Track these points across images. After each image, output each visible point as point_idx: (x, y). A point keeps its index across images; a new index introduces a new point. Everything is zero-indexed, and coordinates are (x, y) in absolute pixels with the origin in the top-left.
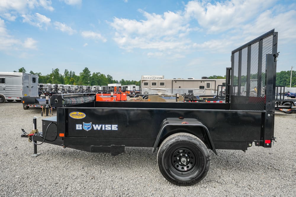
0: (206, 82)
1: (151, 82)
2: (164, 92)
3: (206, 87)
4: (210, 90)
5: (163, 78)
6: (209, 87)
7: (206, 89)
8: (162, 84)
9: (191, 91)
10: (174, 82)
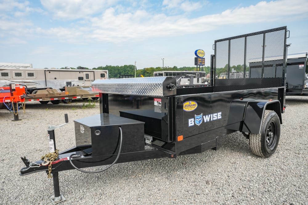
0: (85, 73)
1: (13, 71)
2: (35, 85)
3: (85, 78)
4: (90, 81)
5: (31, 66)
6: (89, 78)
7: (85, 81)
8: (31, 75)
9: (69, 83)
10: (47, 73)
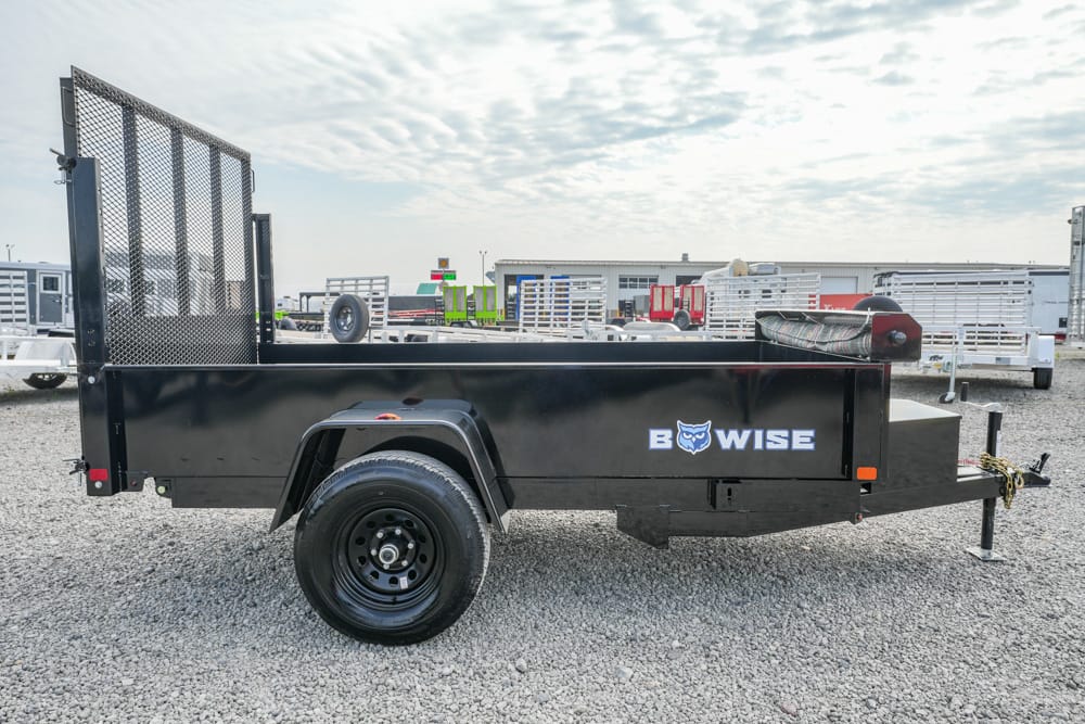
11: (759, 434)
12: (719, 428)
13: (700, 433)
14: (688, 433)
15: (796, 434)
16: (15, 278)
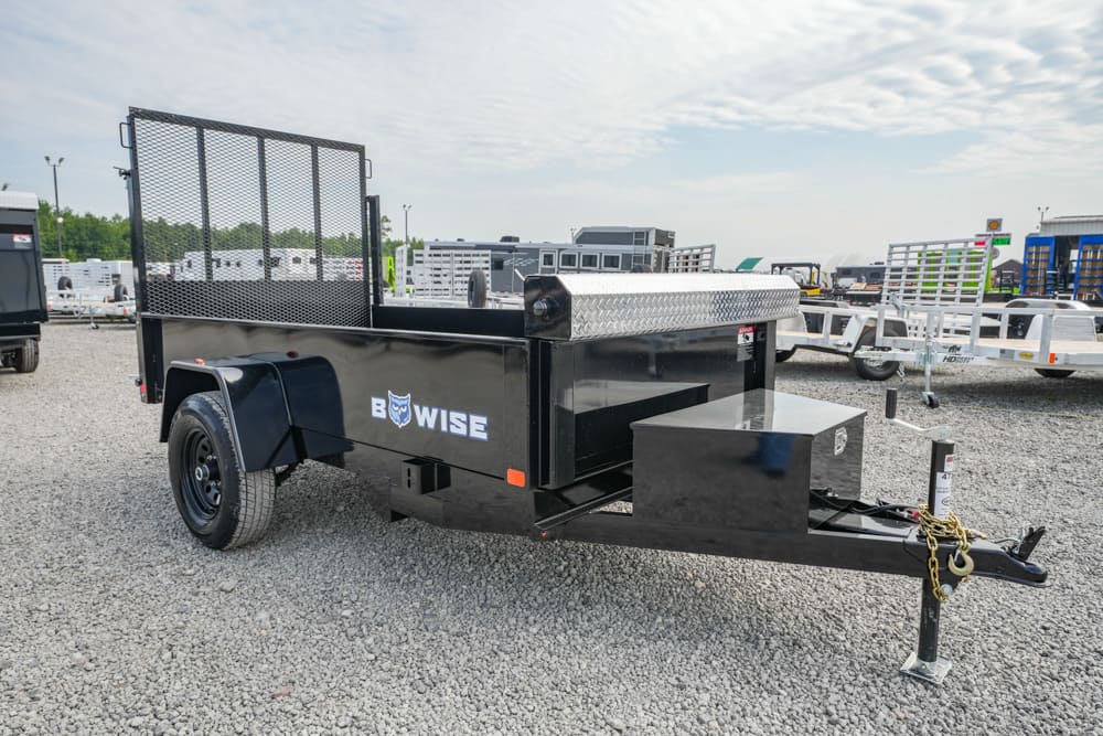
11: (444, 413)
12: (416, 403)
13: (403, 406)
14: (396, 405)
15: (474, 419)
16: (444, 255)
